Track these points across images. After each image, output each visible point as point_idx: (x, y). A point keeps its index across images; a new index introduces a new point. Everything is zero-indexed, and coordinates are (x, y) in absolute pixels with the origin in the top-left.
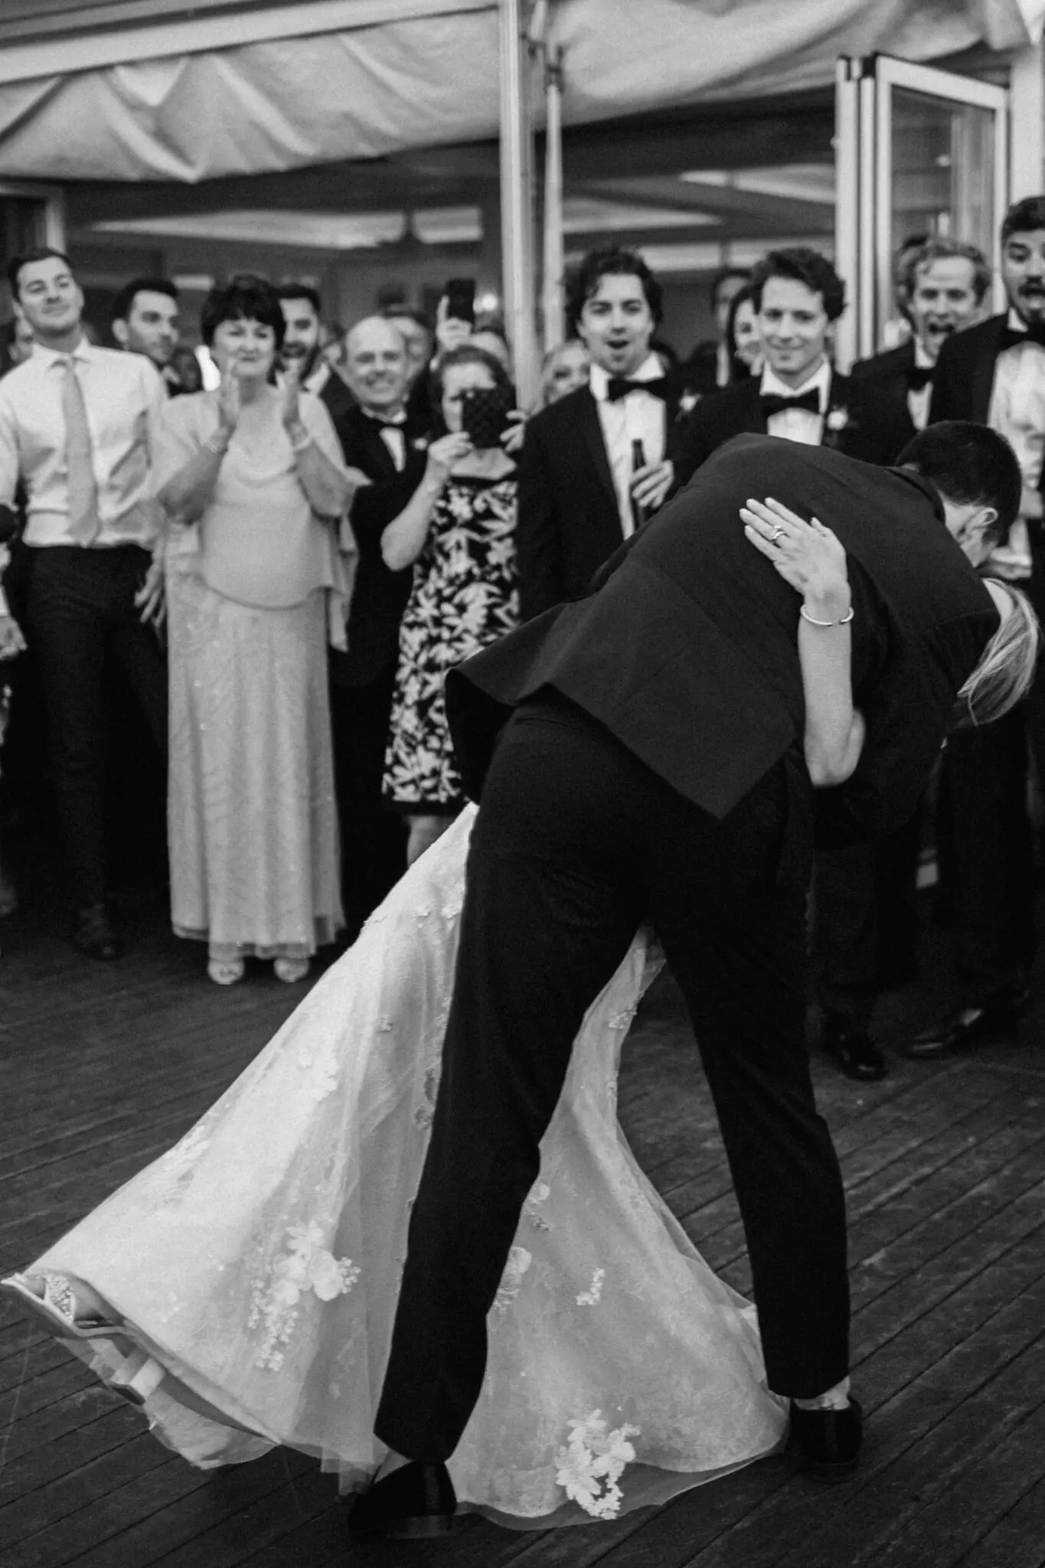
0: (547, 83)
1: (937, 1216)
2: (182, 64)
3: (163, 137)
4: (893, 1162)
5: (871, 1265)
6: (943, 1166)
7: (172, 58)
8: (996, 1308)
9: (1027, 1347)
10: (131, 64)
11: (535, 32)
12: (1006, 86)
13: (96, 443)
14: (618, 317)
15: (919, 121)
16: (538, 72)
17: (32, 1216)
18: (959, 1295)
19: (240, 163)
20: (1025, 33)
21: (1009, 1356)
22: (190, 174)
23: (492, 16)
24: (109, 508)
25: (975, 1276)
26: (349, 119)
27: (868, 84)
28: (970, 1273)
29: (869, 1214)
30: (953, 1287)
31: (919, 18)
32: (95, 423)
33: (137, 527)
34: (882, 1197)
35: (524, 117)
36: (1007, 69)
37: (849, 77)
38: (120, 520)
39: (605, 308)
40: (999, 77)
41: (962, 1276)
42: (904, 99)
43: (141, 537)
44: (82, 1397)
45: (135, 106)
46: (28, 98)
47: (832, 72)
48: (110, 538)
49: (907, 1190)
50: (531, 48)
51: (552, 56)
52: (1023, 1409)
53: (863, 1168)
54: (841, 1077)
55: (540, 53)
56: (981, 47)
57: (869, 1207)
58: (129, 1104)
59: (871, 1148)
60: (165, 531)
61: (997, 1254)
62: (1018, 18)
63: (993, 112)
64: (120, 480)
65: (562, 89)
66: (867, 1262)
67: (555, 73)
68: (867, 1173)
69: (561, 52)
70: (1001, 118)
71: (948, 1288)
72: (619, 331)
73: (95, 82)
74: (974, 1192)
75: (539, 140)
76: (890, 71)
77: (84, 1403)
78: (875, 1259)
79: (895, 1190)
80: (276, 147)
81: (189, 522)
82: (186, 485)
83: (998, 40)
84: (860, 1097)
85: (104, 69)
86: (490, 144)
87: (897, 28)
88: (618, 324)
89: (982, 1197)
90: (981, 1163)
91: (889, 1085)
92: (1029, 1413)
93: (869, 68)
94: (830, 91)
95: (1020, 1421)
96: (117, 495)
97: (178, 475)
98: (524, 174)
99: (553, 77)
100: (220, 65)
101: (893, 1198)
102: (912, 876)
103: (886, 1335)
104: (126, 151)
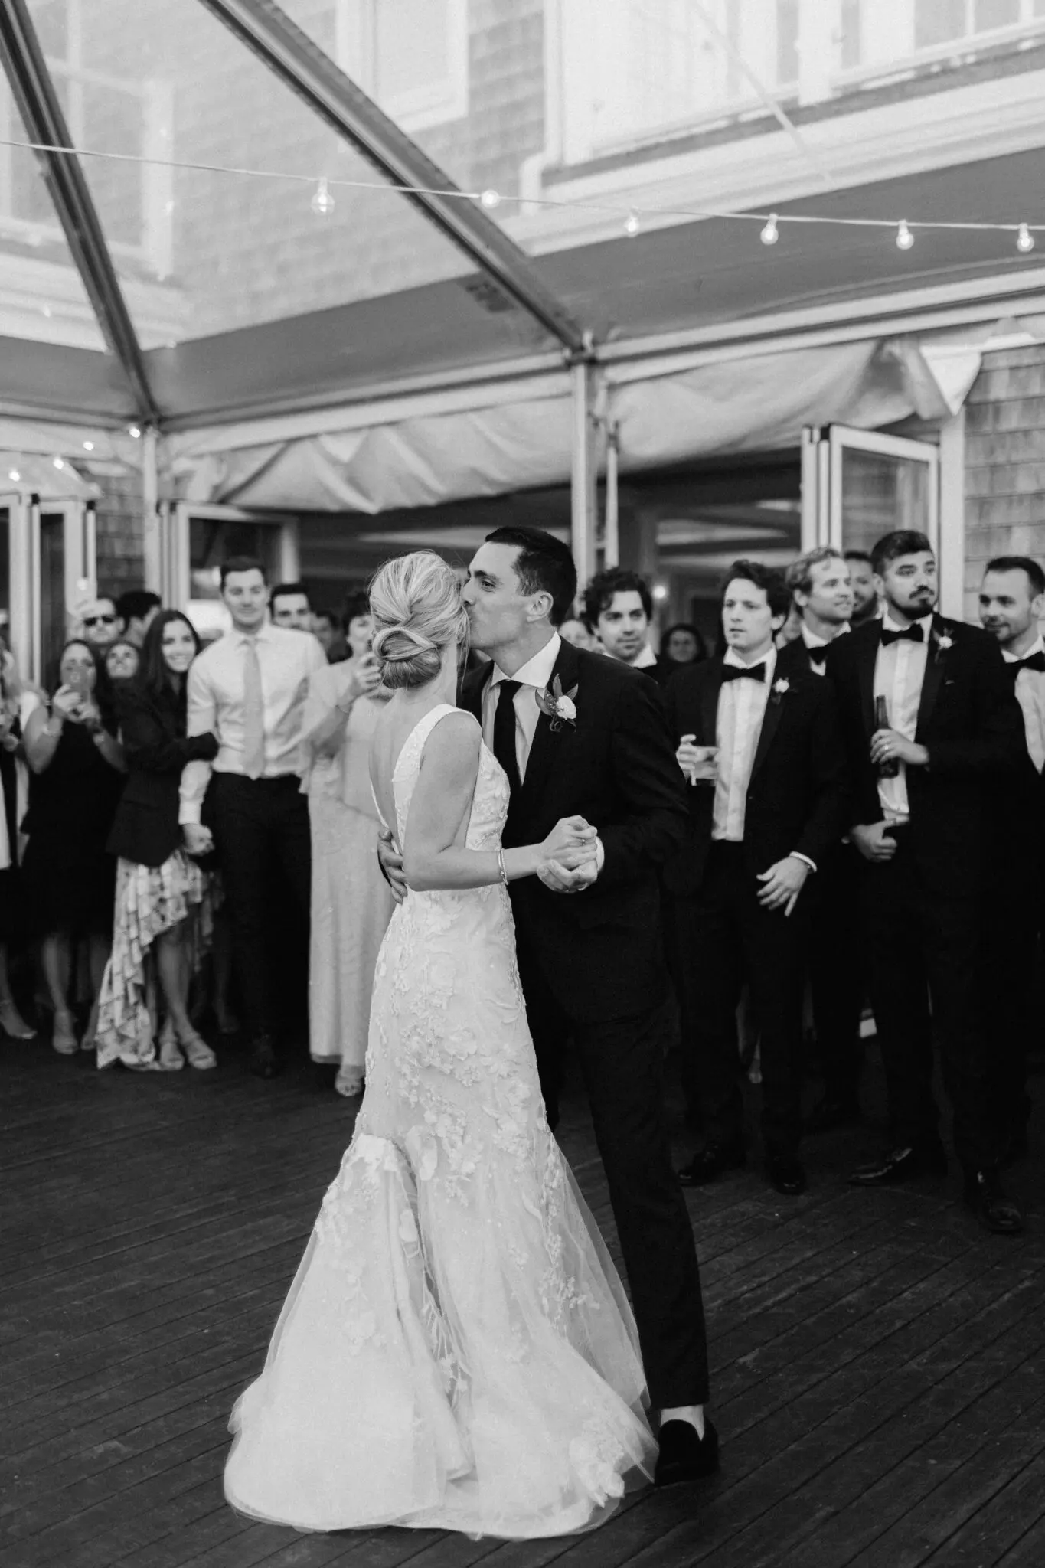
0: (608, 446)
1: (809, 1322)
2: (364, 434)
3: (353, 482)
4: (788, 1270)
5: (744, 1363)
6: (828, 1275)
7: (357, 430)
8: (835, 1410)
9: (851, 1448)
10: (332, 433)
11: (599, 410)
12: (937, 444)
13: (266, 701)
14: (627, 623)
15: (875, 471)
16: (601, 440)
17: (125, 1285)
18: (808, 1396)
19: (405, 500)
20: (946, 407)
21: (833, 1457)
22: (371, 507)
23: (567, 400)
24: (273, 750)
25: (826, 1378)
26: (475, 473)
27: (824, 445)
28: (821, 1375)
29: (756, 1316)
30: (805, 1387)
31: (869, 397)
32: (267, 688)
33: (295, 761)
34: (769, 1302)
35: (589, 470)
36: (938, 432)
37: (811, 440)
38: (280, 759)
39: (617, 616)
40: (933, 438)
41: (814, 1378)
42: (851, 455)
43: (297, 769)
44: (100, 1449)
45: (334, 462)
46: (265, 455)
47: (799, 438)
48: (273, 771)
49: (791, 1296)
50: (595, 422)
51: (612, 429)
52: (831, 1509)
53: (763, 1274)
54: (770, 1191)
55: (602, 426)
56: (914, 417)
57: (757, 1310)
58: (232, 1192)
59: (775, 1256)
60: (313, 764)
61: (848, 1359)
62: (940, 397)
63: (926, 464)
64: (285, 728)
65: (618, 450)
66: (741, 1360)
67: (614, 439)
68: (766, 1279)
69: (617, 425)
70: (933, 469)
71: (800, 1388)
72: (628, 633)
73: (306, 447)
74: (844, 1300)
75: (601, 482)
76: (841, 437)
77: (101, 1455)
78: (748, 1359)
79: (783, 1295)
80: (428, 490)
81: (331, 756)
82: (326, 735)
83: (925, 413)
84: (778, 1211)
85: (313, 437)
86: (564, 487)
87: (852, 406)
88: (629, 628)
89: (850, 1305)
90: (857, 1275)
91: (803, 1200)
92: (836, 1513)
93: (825, 434)
94: (797, 451)
95: (826, 1520)
96: (280, 740)
97: (321, 727)
98: (589, 510)
99: (612, 442)
100: (390, 436)
101: (775, 1304)
102: (856, 1028)
103: (739, 1430)
104: (328, 492)
